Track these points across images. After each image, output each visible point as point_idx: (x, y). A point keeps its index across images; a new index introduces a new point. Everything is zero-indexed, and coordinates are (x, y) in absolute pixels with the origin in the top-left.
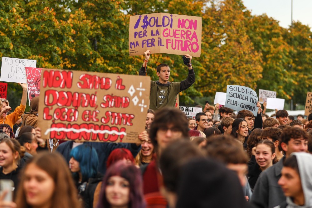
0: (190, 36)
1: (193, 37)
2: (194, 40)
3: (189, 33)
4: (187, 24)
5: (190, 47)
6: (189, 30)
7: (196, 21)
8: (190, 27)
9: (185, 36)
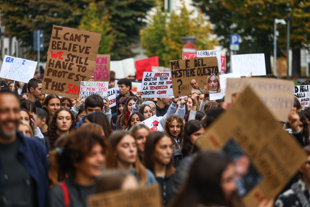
0: (103, 69)
1: (104, 69)
2: (105, 71)
3: (101, 67)
4: (100, 61)
5: (102, 76)
6: (102, 64)
7: (106, 58)
8: (102, 62)
9: (99, 69)
